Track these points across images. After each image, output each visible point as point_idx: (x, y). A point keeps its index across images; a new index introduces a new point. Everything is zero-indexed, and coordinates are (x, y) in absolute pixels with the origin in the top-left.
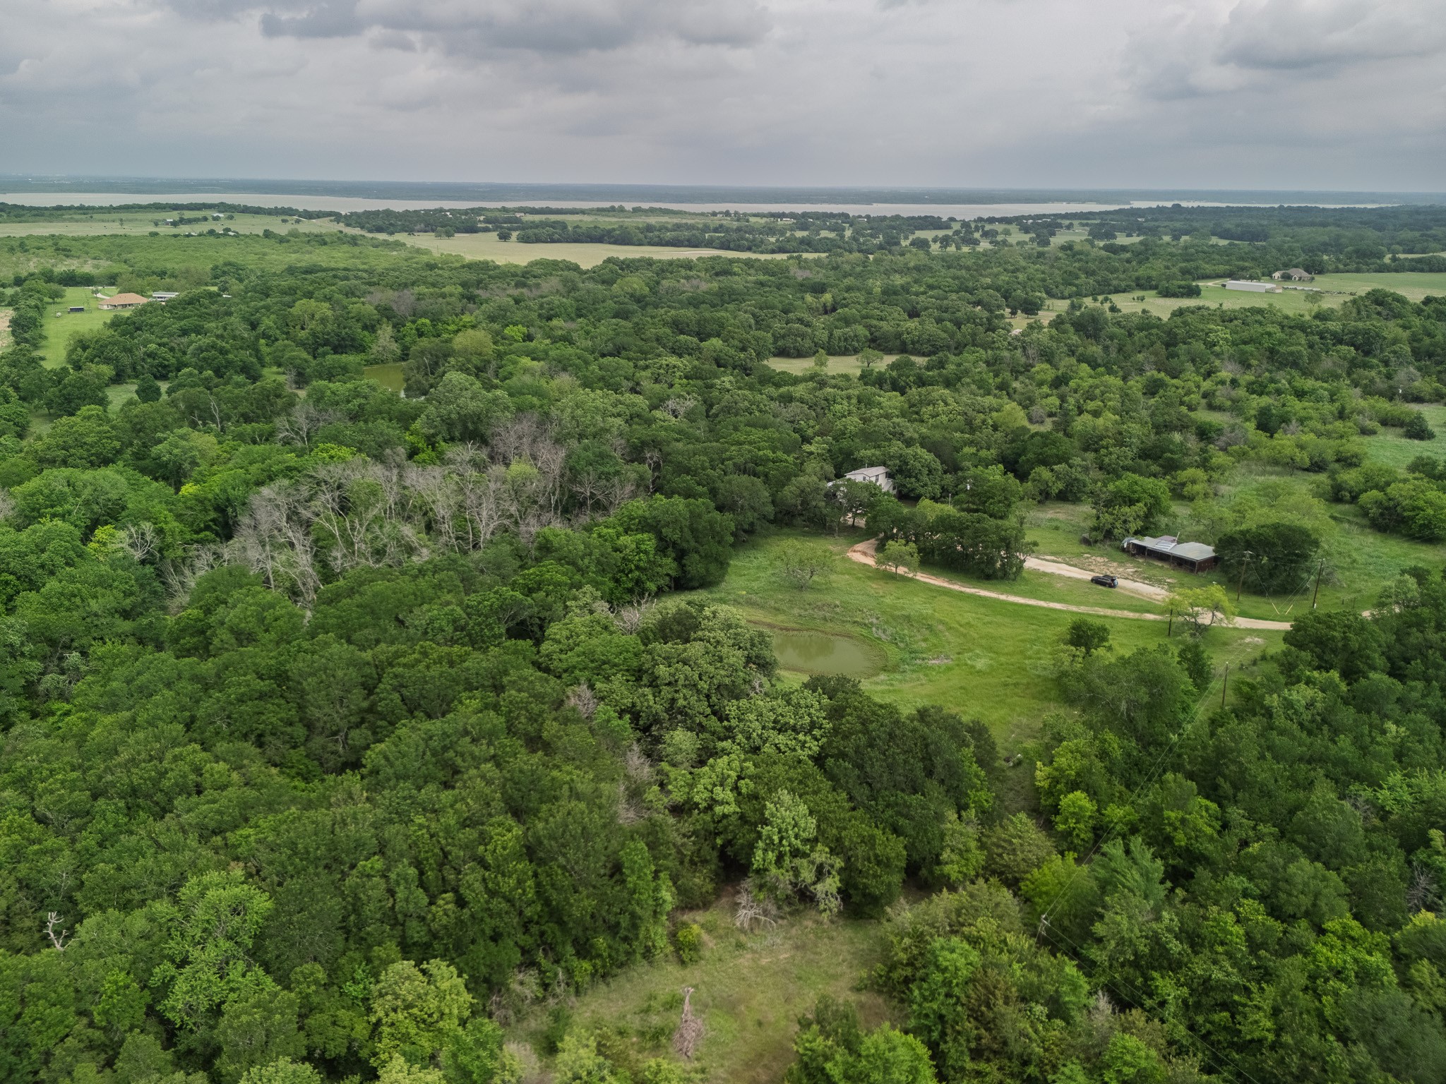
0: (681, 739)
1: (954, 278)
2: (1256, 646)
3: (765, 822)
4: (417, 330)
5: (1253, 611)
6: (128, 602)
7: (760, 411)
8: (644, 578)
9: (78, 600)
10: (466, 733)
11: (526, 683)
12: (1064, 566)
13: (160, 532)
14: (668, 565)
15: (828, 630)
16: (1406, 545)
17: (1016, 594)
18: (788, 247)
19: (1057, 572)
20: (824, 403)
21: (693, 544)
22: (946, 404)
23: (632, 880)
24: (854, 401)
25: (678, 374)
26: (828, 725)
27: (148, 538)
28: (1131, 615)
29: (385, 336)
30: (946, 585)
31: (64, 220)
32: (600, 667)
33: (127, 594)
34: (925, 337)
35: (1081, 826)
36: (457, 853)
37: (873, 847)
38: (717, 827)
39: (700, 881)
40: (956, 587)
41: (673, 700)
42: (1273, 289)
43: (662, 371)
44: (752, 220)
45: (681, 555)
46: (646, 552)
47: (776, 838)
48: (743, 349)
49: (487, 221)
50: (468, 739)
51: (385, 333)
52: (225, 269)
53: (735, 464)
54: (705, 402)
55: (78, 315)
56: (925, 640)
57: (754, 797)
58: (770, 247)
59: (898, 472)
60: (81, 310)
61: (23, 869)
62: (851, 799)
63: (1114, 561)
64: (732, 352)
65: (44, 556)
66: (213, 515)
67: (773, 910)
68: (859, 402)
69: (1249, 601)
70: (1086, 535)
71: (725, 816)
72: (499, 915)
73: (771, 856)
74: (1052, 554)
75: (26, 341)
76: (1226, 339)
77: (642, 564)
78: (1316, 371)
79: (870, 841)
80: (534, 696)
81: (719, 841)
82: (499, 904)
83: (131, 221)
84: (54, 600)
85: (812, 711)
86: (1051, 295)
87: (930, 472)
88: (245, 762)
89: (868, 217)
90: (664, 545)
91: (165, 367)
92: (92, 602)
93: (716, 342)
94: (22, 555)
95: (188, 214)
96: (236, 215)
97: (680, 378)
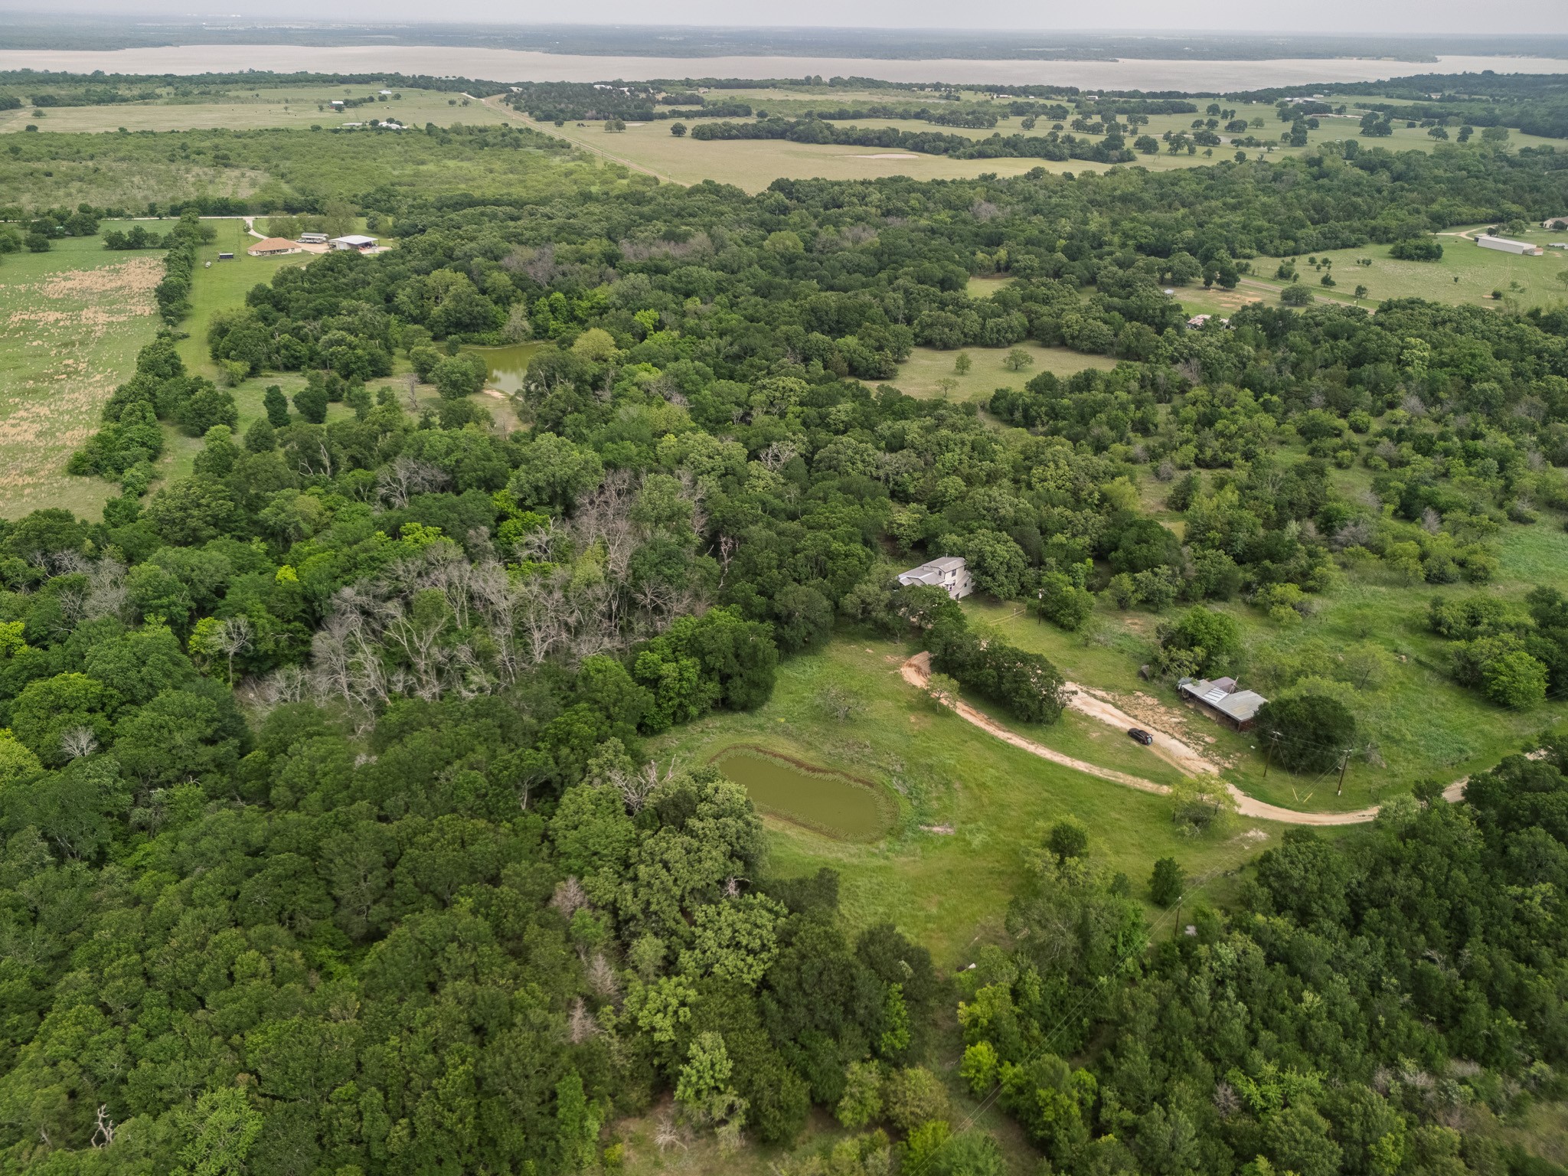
0: (648, 948)
1: (1154, 225)
2: (1256, 843)
3: (687, 1061)
4: (551, 305)
5: (1276, 794)
6: (209, 732)
7: (863, 461)
8: (686, 702)
9: (165, 732)
10: (454, 938)
11: (518, 879)
12: (1110, 707)
13: (252, 625)
14: (713, 688)
15: (853, 774)
16: (1476, 711)
17: (1048, 744)
18: (989, 150)
19: (1100, 716)
20: (936, 448)
21: (737, 668)
22: (1057, 467)
23: (561, 1113)
24: (967, 449)
25: (793, 399)
26: (776, 951)
27: (243, 630)
28: (1148, 786)
29: (516, 317)
30: (982, 725)
31: (230, 100)
32: (592, 859)
33: (209, 722)
34: (1086, 332)
35: (981, 1076)
36: (417, 1081)
37: (778, 1092)
38: (656, 1049)
39: (636, 1095)
40: (991, 729)
41: (648, 903)
42: (1532, 251)
43: (778, 394)
44: (965, 96)
45: (725, 679)
46: (689, 680)
47: (694, 1079)
48: (880, 348)
49: (667, 101)
50: (455, 944)
51: (518, 310)
52: (378, 197)
53: (806, 557)
54: (811, 442)
55: (227, 263)
56: (939, 799)
57: (687, 1028)
58: (970, 150)
59: (978, 567)
60: (231, 257)
61: (85, 1058)
62: (771, 1039)
63: (1163, 704)
64: (866, 353)
65: (144, 670)
66: (302, 606)
67: (689, 1135)
68: (973, 449)
69: (1275, 779)
70: (1144, 667)
71: (661, 1042)
72: (442, 1145)
73: (690, 1091)
74: (1107, 688)
75: (171, 313)
76: (1422, 359)
77: (683, 692)
78: (1506, 419)
79: (775, 1085)
80: (524, 894)
81: (656, 1062)
82: (441, 1137)
83: (296, 101)
84: (145, 732)
85: (764, 933)
86: (1262, 250)
87: (1009, 569)
88: (273, 947)
89: (1101, 93)
90: (707, 671)
91: (296, 358)
92: (177, 735)
93: (851, 341)
94: (124, 670)
95: (358, 92)
96: (404, 91)
97: (795, 404)
